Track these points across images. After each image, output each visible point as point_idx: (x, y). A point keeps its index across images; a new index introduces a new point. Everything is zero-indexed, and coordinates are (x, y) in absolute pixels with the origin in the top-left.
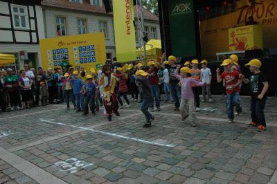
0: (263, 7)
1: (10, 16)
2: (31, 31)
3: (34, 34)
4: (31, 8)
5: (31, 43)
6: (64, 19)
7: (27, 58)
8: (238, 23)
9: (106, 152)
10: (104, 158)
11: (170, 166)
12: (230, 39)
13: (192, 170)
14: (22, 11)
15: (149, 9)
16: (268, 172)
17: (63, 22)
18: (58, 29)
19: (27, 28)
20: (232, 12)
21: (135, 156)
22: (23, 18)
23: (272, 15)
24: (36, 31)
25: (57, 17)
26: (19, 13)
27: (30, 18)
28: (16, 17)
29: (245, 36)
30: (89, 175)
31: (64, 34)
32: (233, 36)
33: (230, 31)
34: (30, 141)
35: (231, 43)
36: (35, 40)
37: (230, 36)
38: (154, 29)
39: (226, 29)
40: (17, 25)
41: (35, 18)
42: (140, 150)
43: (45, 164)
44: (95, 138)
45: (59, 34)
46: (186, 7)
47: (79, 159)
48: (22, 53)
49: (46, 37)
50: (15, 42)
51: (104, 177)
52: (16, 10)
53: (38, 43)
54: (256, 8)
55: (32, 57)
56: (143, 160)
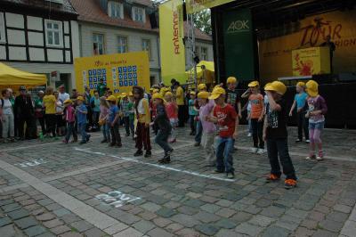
0: (330, 28)
1: (43, 32)
2: (64, 49)
3: (68, 53)
4: (66, 23)
5: (64, 62)
6: (101, 36)
7: (59, 80)
8: (303, 45)
9: (155, 185)
10: (153, 192)
11: (232, 203)
12: (294, 62)
13: (258, 207)
14: (56, 26)
15: (199, 26)
16: (346, 209)
17: (100, 39)
18: (95, 47)
19: (61, 45)
20: (295, 32)
21: (189, 190)
22: (57, 34)
23: (340, 37)
24: (71, 49)
25: (95, 34)
26: (53, 29)
27: (64, 35)
28: (50, 33)
29: (310, 59)
30: (137, 210)
31: (101, 53)
32: (297, 58)
33: (294, 53)
34: (65, 170)
35: (294, 67)
36: (68, 59)
37: (293, 59)
38: (205, 50)
39: (289, 52)
40: (51, 42)
41: (70, 35)
42: (195, 184)
43: (85, 197)
44: (141, 170)
45: (96, 53)
46: (244, 24)
47: (124, 193)
48: (54, 74)
49: (81, 56)
50: (46, 61)
51: (155, 212)
52: (49, 26)
53: (72, 63)
54: (322, 28)
55: (65, 78)
56: (199, 195)
